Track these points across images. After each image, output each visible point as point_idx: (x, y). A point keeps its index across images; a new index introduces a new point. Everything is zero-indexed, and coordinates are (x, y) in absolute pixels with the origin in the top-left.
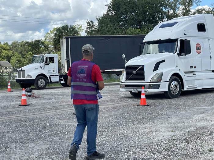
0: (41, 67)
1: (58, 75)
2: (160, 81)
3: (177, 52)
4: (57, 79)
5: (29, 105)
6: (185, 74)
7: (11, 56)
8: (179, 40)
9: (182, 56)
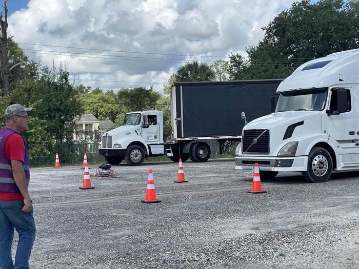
0: (136, 131)
1: (162, 144)
2: (293, 155)
3: (325, 109)
4: (160, 150)
5: (94, 188)
6: (339, 144)
7: (117, 113)
8: (330, 89)
9: (335, 114)
